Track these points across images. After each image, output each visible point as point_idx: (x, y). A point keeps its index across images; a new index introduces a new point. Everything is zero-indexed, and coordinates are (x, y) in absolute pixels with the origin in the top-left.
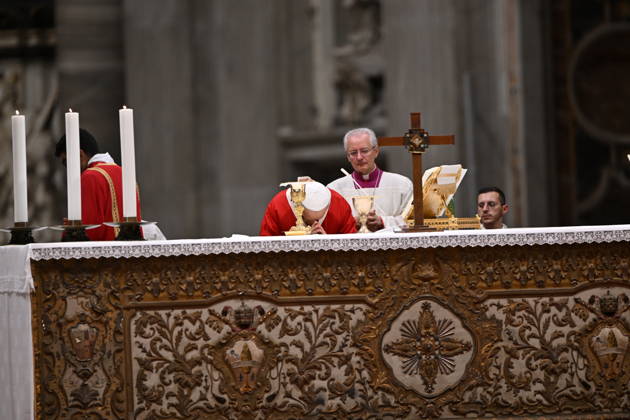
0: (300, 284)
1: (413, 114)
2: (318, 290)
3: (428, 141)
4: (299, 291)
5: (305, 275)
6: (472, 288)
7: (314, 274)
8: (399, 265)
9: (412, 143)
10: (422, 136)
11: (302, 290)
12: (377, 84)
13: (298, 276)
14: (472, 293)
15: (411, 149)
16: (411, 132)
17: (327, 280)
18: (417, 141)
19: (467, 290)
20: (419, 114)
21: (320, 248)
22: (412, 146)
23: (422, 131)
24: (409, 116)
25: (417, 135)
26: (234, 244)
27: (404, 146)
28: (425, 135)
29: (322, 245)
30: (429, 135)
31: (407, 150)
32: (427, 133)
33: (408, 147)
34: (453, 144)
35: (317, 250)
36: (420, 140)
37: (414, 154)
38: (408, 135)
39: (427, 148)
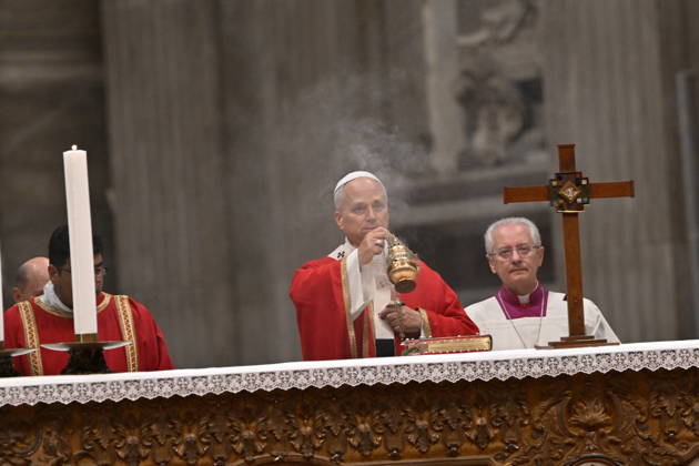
0: (377, 440)
1: (561, 148)
2: (409, 449)
3: (589, 191)
4: (375, 452)
5: (386, 425)
6: (670, 441)
7: (400, 424)
8: (545, 404)
9: (562, 197)
10: (578, 183)
11: (381, 450)
13: (373, 427)
14: (671, 448)
15: (561, 207)
16: (559, 177)
17: (422, 433)
18: (570, 193)
19: (662, 443)
20: (572, 147)
21: (410, 379)
22: (561, 201)
23: (578, 176)
24: (557, 149)
25: (569, 183)
26: (263, 376)
27: (548, 202)
28: (584, 182)
29: (413, 373)
30: (591, 181)
31: (553, 209)
32: (587, 179)
33: (555, 203)
34: (632, 196)
35: (404, 382)
36: (575, 190)
37: (565, 214)
38: (554, 183)
39: (588, 203)
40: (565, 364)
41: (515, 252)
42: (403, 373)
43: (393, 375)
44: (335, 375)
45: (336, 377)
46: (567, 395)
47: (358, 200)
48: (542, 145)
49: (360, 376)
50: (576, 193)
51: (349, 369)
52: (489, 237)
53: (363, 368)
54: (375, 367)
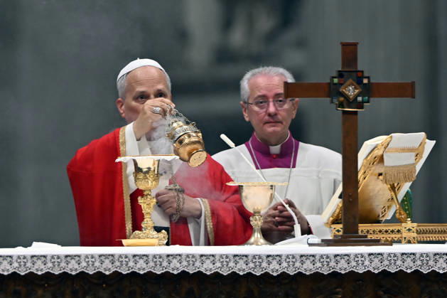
1: (344, 45)
3: (370, 90)
9: (342, 95)
10: (359, 82)
15: (341, 105)
16: (340, 75)
18: (351, 91)
20: (355, 45)
21: (181, 269)
22: (342, 99)
23: (360, 74)
24: (340, 47)
25: (350, 81)
26: (35, 259)
27: (329, 99)
28: (365, 81)
29: (185, 263)
30: (372, 81)
31: (333, 106)
32: (368, 78)
33: (336, 101)
34: (413, 97)
35: (175, 272)
36: (355, 88)
37: (344, 112)
38: (336, 81)
39: (368, 102)
40: (337, 262)
41: (271, 104)
42: (175, 263)
43: (165, 264)
44: (107, 261)
45: (107, 263)
46: (337, 293)
47: (140, 89)
49: (131, 264)
50: (357, 91)
51: (120, 256)
52: (245, 84)
53: (134, 256)
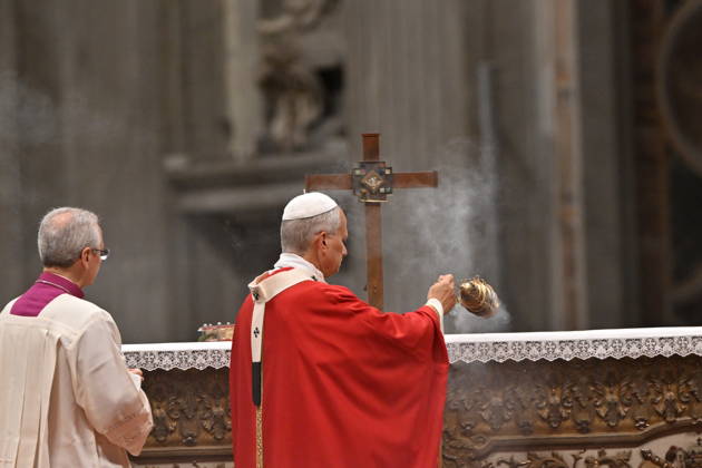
0: (172, 425)
1: (366, 136)
2: (204, 436)
4: (170, 438)
5: (182, 411)
6: (465, 434)
7: (196, 410)
9: (363, 186)
10: (382, 173)
11: (176, 436)
12: (331, 81)
13: (169, 412)
14: (467, 441)
15: (364, 196)
16: (362, 166)
17: (218, 420)
18: (373, 182)
19: (459, 437)
20: (376, 136)
21: (207, 365)
22: (364, 190)
23: (382, 165)
24: (361, 138)
25: (372, 172)
27: (351, 191)
28: (388, 172)
29: (210, 359)
30: (394, 172)
31: (356, 199)
32: (390, 168)
33: (358, 192)
34: (436, 186)
35: (201, 369)
36: (378, 179)
37: (367, 204)
38: (358, 172)
39: (390, 193)
42: (200, 359)
43: (190, 360)
44: (132, 359)
48: (342, 133)
49: (156, 361)
50: (379, 183)
51: (146, 353)
53: (160, 353)
54: (172, 352)
